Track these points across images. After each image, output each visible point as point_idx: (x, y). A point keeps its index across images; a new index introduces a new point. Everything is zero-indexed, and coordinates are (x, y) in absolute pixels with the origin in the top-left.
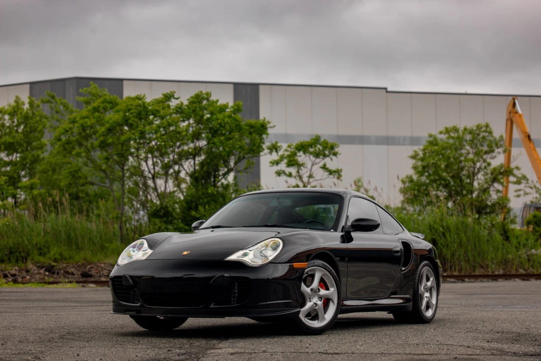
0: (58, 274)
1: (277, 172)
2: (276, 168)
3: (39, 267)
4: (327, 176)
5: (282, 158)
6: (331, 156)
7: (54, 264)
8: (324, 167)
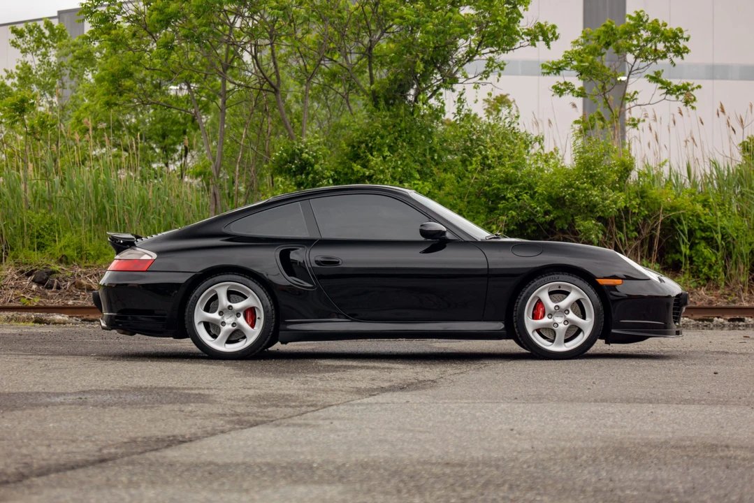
0: (58, 288)
1: (555, 88)
2: (554, 80)
3: (22, 272)
4: (663, 96)
5: (568, 59)
6: (671, 55)
7: (57, 268)
8: (655, 78)
